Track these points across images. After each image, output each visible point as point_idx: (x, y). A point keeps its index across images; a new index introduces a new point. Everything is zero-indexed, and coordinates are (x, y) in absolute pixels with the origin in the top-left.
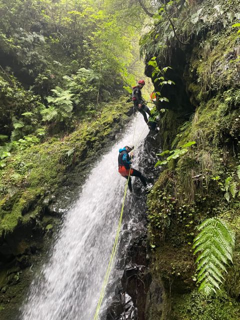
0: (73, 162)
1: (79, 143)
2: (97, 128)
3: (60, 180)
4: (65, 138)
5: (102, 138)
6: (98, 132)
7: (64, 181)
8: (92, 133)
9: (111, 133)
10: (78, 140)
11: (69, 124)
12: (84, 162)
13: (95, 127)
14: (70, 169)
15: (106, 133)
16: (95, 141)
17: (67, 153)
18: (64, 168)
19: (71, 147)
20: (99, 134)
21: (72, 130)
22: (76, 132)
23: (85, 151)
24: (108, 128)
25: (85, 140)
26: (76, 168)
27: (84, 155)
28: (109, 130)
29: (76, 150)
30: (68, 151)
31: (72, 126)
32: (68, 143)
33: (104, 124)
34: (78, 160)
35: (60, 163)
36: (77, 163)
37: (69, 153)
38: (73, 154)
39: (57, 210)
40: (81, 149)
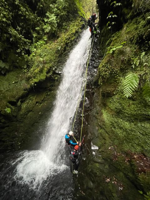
0: (61, 53)
1: (62, 44)
2: (69, 36)
3: (57, 61)
4: (56, 41)
5: (71, 41)
6: (69, 38)
7: (59, 61)
8: (67, 39)
9: (75, 39)
10: (62, 42)
11: (57, 34)
12: (65, 53)
13: (68, 35)
14: (60, 56)
15: (73, 39)
16: (68, 43)
17: (58, 49)
18: (58, 55)
19: (60, 46)
20: (70, 39)
21: (58, 37)
22: (60, 38)
23: (65, 48)
24: (73, 36)
25: (65, 42)
26: (62, 55)
27: (65, 50)
28: (74, 37)
29: (62, 47)
30: (58, 48)
31: (58, 35)
32: (58, 44)
33: (72, 34)
34: (63, 52)
35: (56, 53)
36: (63, 53)
37: (59, 49)
38: (61, 49)
39: (58, 72)
40: (64, 47)
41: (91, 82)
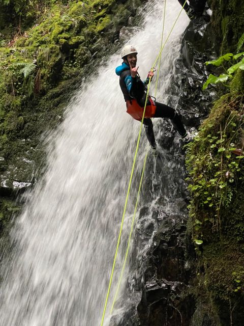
0: (36, 90)
1: (45, 50)
2: (82, 17)
3: (12, 126)
4: (16, 39)
5: (92, 37)
6: (83, 24)
7: (20, 128)
8: (71, 27)
9: (111, 27)
10: (42, 43)
11: (24, 11)
12: (56, 90)
13: (76, 14)
14: (30, 104)
15: (99, 27)
16: (77, 45)
17: (21, 71)
18: (18, 101)
19: (31, 57)
20: (86, 30)
21: (30, 22)
22: (37, 28)
23: (58, 66)
24: (103, 16)
25: (57, 42)
26: (42, 101)
27: (57, 75)
28: (106, 20)
29: (39, 66)
30: (23, 67)
31: (29, 14)
32: (23, 49)
33: (96, 6)
34: (44, 85)
35: (10, 92)
36: (44, 93)
37: (26, 71)
38: (34, 73)
39: (10, 183)
40: (51, 63)
41: (174, 238)
